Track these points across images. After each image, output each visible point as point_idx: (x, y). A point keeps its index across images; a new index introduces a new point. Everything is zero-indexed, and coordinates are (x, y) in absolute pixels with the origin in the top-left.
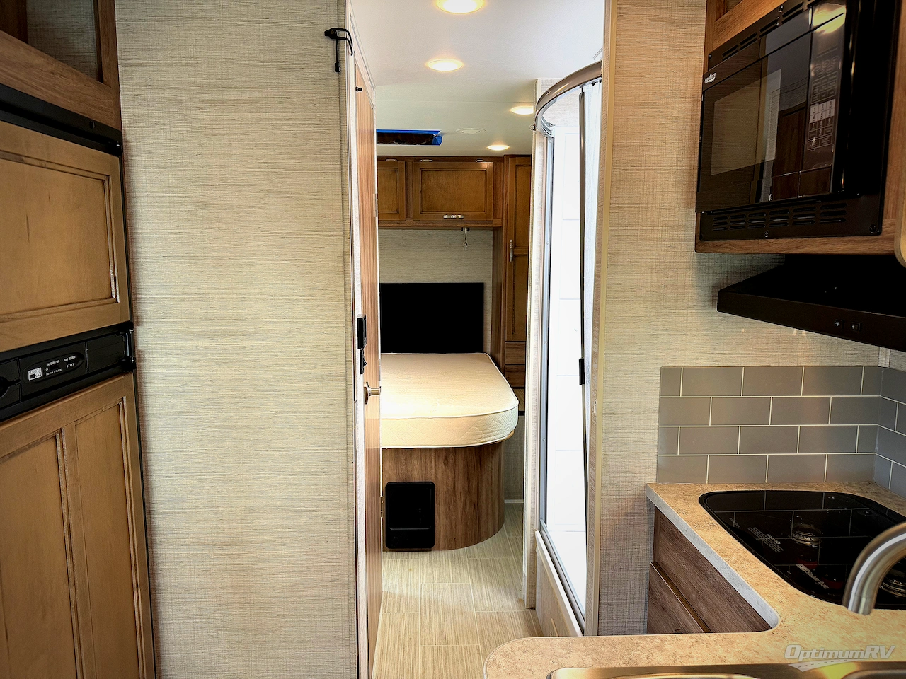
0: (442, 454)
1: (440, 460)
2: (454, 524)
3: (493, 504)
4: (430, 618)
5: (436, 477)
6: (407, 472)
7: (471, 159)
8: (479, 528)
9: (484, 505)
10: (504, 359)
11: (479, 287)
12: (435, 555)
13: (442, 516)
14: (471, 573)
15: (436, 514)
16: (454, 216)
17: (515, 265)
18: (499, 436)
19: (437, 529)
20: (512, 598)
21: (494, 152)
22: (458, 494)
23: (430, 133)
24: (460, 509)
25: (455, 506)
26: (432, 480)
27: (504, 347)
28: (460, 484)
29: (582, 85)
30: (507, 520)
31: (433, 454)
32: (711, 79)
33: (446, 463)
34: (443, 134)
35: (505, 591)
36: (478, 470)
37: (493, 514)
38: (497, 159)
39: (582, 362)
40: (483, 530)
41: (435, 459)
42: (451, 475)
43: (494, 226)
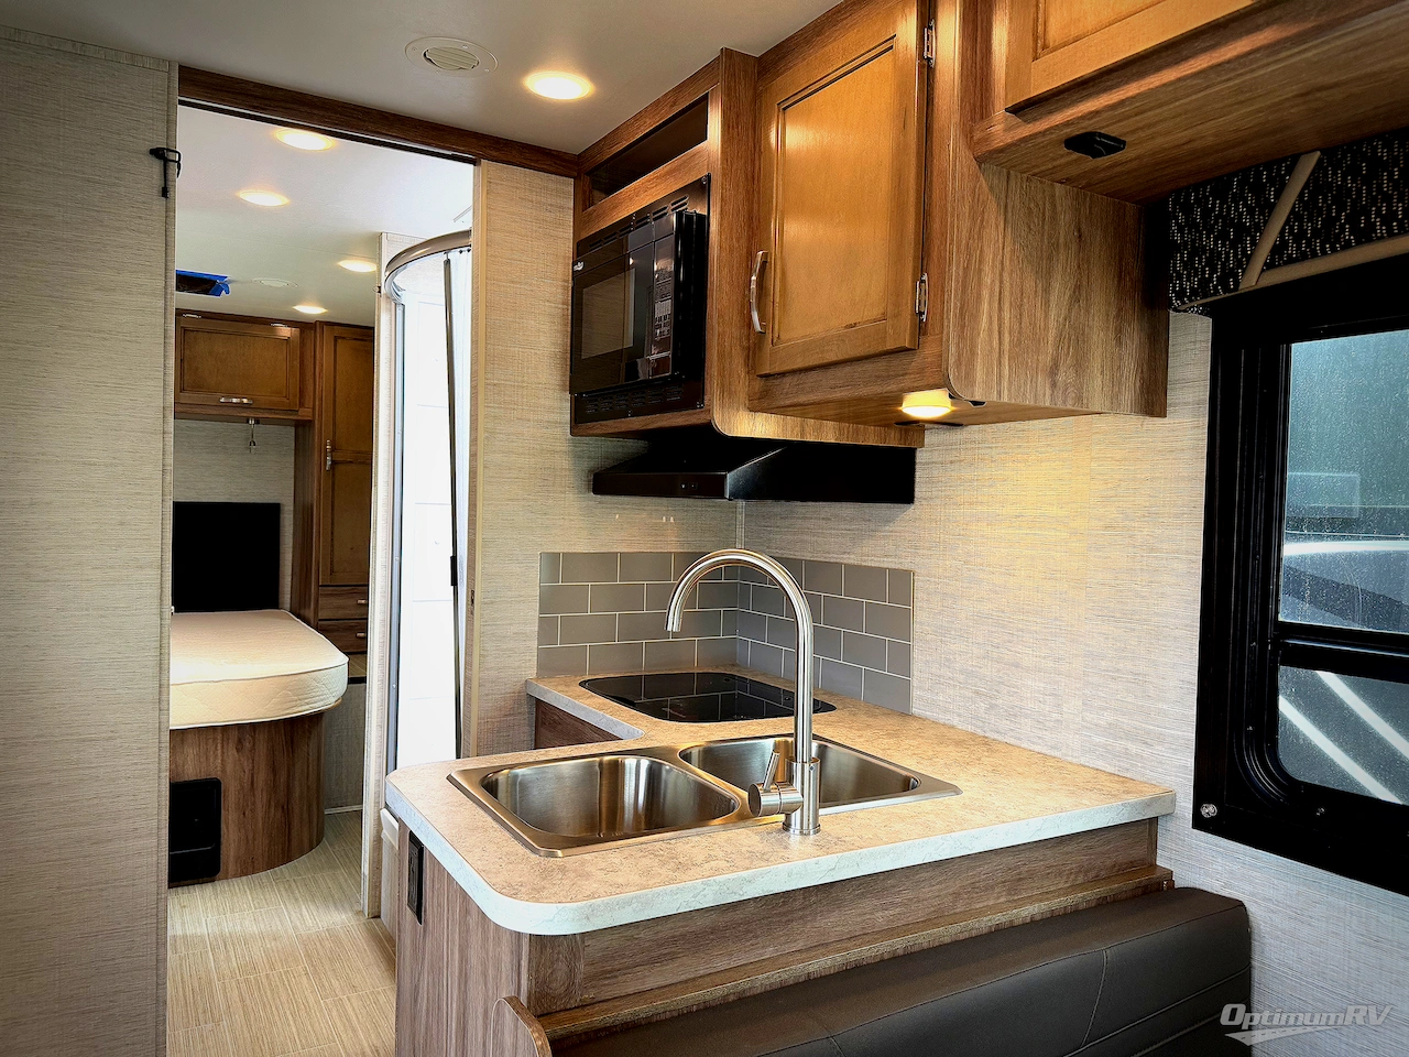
0: (234, 735)
1: (231, 745)
2: (250, 837)
3: (310, 806)
4: (227, 952)
5: (224, 771)
6: (176, 766)
7: (266, 322)
8: (289, 841)
9: (297, 810)
10: (316, 613)
11: (273, 510)
12: (221, 886)
13: (232, 827)
14: (281, 895)
15: (223, 826)
16: (234, 400)
17: (333, 475)
18: (322, 703)
19: (223, 847)
20: (346, 912)
21: (302, 314)
22: (258, 793)
23: (213, 278)
24: (260, 814)
25: (253, 811)
26: (218, 775)
27: (317, 594)
28: (262, 777)
29: (447, 252)
30: (329, 832)
31: (219, 737)
32: (580, 267)
33: (239, 747)
34: (230, 282)
35: (336, 907)
36: (288, 755)
37: (310, 822)
38: (305, 327)
39: (454, 560)
40: (295, 843)
41: (222, 744)
42: (247, 765)
43: (300, 418)
